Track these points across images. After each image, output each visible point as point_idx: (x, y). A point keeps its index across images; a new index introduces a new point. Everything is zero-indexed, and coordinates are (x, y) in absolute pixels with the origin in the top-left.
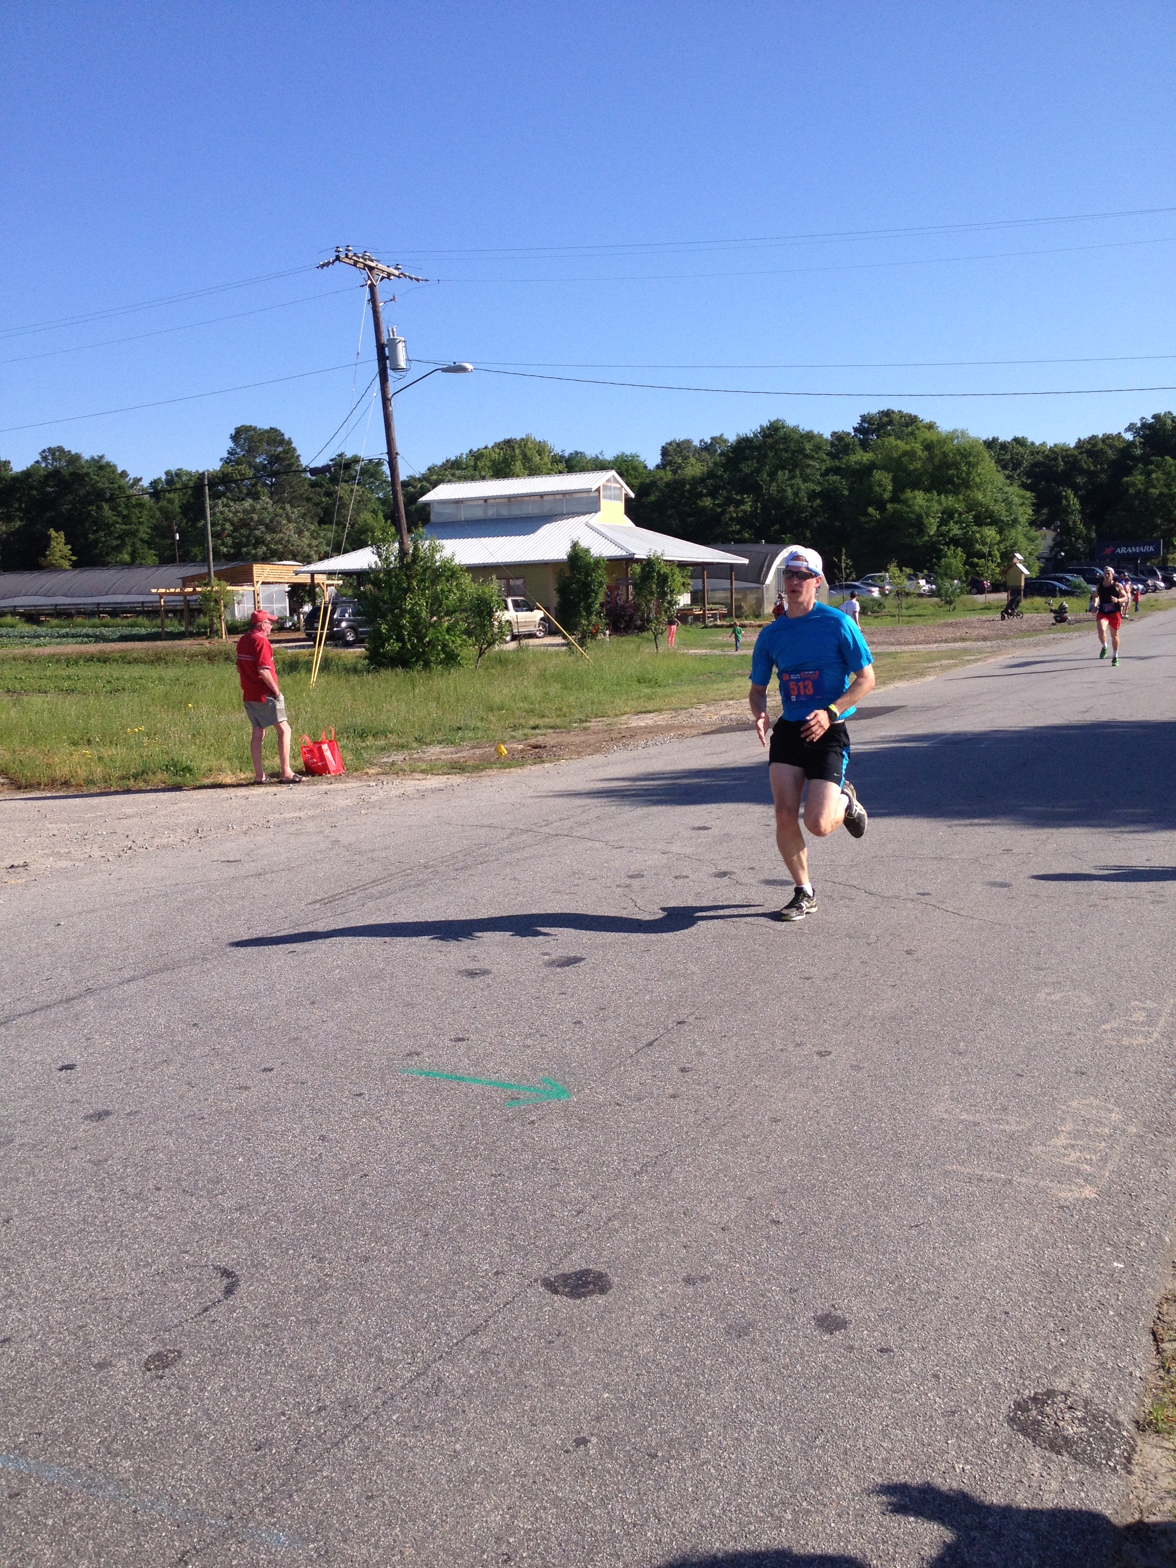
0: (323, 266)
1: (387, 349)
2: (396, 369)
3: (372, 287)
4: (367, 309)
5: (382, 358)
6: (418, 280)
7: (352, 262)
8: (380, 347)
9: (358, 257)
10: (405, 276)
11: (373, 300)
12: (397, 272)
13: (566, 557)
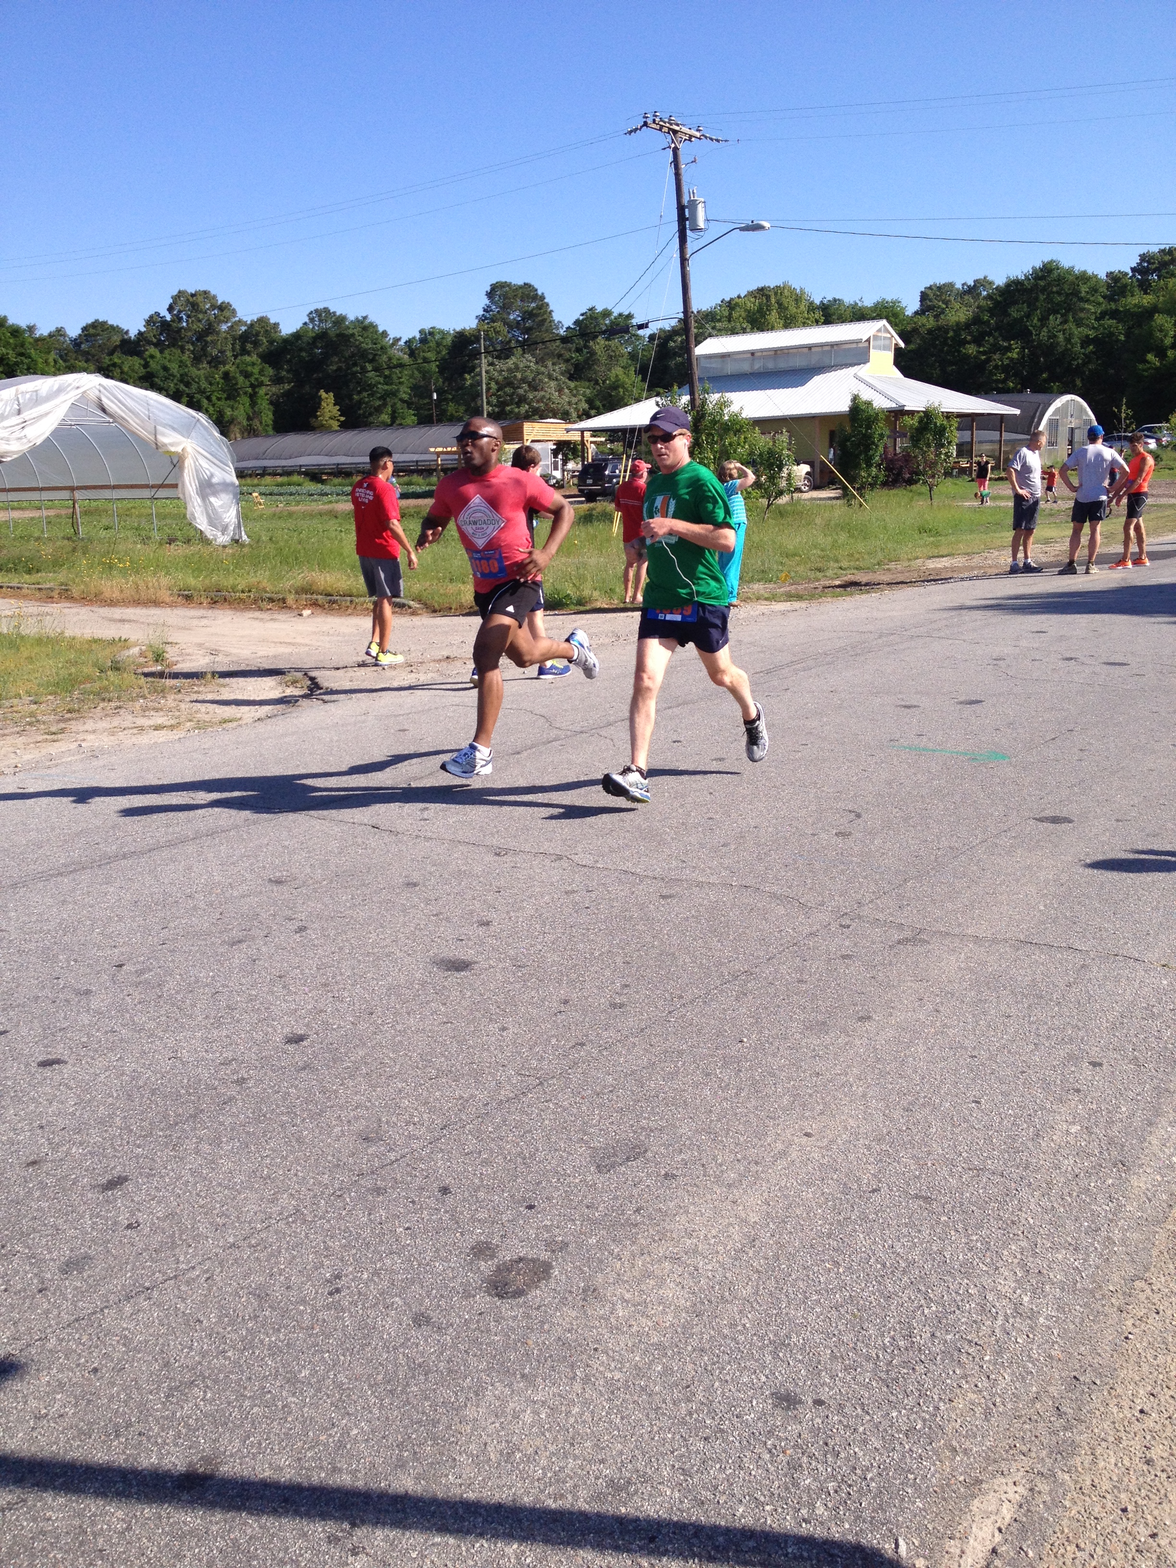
0: (630, 132)
1: (687, 210)
2: (695, 229)
3: (675, 150)
4: (670, 171)
5: (682, 219)
6: (718, 141)
7: (658, 127)
8: (681, 208)
9: (665, 122)
10: (706, 137)
11: (676, 162)
12: (698, 134)
13: (848, 409)
